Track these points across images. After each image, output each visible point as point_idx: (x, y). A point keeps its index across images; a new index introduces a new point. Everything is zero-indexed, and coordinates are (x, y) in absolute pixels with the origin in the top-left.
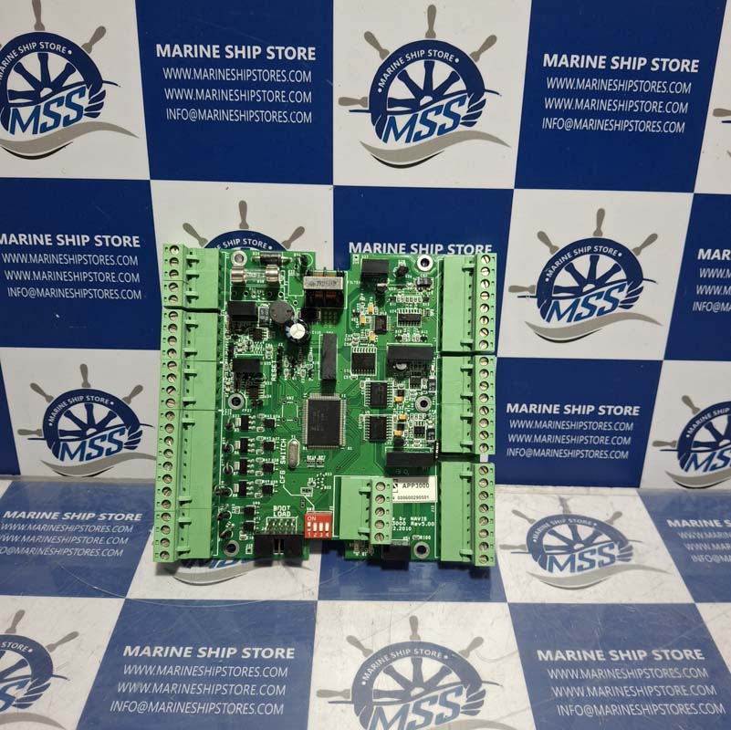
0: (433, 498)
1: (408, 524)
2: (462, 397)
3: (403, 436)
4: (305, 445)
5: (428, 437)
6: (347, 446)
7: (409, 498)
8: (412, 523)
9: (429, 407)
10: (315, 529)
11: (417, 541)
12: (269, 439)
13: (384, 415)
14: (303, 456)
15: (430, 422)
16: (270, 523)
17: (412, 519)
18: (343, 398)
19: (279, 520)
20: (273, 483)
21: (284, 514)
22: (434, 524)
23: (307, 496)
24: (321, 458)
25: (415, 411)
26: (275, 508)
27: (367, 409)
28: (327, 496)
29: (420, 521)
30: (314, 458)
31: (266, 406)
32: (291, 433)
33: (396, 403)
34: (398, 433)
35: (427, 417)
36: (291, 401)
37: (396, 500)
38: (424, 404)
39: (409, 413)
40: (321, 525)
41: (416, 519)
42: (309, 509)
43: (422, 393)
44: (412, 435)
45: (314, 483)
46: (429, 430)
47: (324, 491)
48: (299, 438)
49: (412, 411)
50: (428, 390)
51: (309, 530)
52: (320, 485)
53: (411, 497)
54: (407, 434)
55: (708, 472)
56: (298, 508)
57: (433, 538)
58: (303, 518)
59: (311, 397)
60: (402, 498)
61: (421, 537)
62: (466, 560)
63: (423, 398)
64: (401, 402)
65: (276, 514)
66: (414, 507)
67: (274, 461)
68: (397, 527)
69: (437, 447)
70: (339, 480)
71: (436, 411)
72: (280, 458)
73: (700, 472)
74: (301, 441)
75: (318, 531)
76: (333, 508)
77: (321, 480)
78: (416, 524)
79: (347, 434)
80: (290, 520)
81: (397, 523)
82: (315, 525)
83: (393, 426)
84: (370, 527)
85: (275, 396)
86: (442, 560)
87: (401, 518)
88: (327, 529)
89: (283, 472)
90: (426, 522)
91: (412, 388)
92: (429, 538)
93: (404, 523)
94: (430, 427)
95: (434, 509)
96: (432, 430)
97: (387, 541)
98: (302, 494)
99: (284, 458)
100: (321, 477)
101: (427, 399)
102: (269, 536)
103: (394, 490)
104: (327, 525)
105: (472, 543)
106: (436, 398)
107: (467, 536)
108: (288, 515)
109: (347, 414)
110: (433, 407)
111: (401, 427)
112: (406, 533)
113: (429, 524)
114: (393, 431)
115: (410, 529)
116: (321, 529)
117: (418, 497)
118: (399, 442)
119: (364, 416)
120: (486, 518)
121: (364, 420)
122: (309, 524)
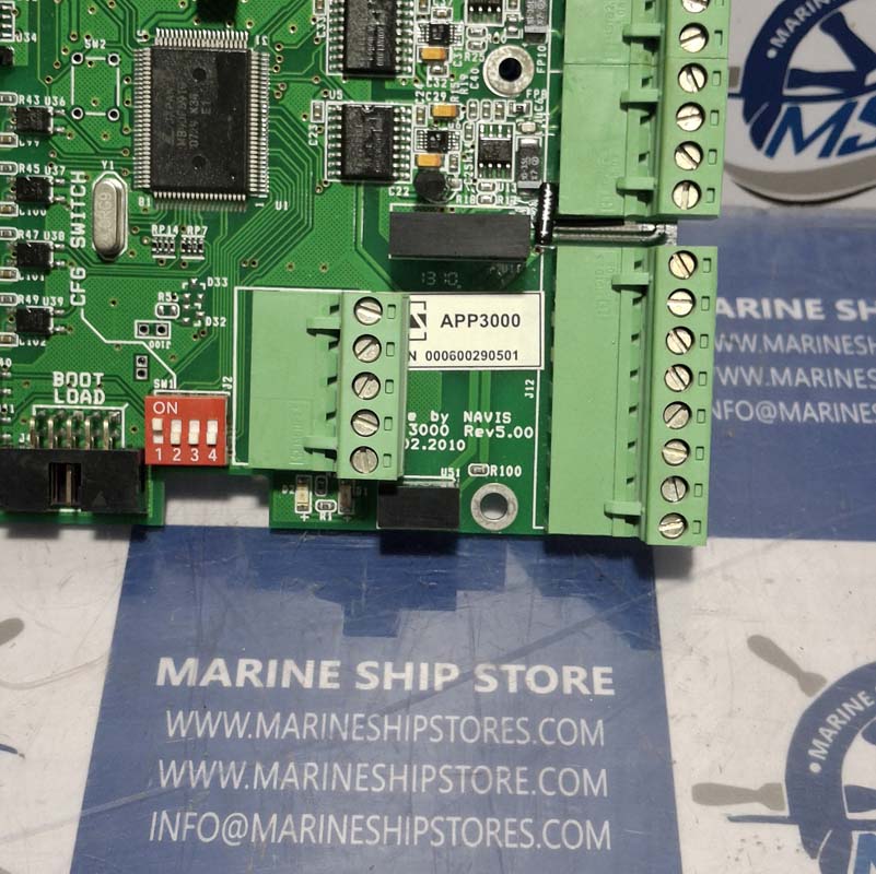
0: (529, 355)
1: (457, 430)
2: (628, 39)
3: (445, 169)
4: (146, 191)
5: (519, 171)
6: (273, 196)
7: (461, 355)
8: (468, 430)
9: (525, 79)
10: (175, 438)
11: (480, 482)
12: (33, 169)
13: (388, 104)
14: (139, 224)
15: (528, 126)
16: (41, 420)
17: (467, 416)
18: (261, 49)
19: (68, 413)
20: (49, 303)
21: (86, 396)
22: (531, 432)
23: (153, 344)
24: (194, 233)
25: (484, 92)
26: (58, 379)
27: (335, 84)
28: (215, 345)
29: (492, 425)
30: (171, 233)
31: (21, 68)
32: (103, 152)
33: (425, 63)
34: (429, 159)
35: (520, 113)
36: (98, 52)
37: (421, 362)
38: (510, 70)
39: (463, 99)
40: (195, 427)
41: (478, 416)
42: (160, 385)
43: (504, 37)
44: (471, 168)
45: (175, 307)
46: (524, 151)
47: (204, 332)
48: (126, 169)
49: (472, 93)
50: (524, 23)
51: (158, 440)
52: (192, 314)
53: (467, 355)
54: (456, 164)
55: (834, 160)
56: (127, 383)
57: (528, 471)
58: (142, 410)
59: (158, 42)
60: (436, 355)
61: (493, 470)
62: (622, 530)
63: (505, 52)
64: (441, 62)
65: (62, 396)
66: (473, 383)
67: (52, 238)
68: (424, 440)
69: (547, 203)
70: (247, 298)
71: (546, 93)
72: (68, 230)
73: (810, 159)
74: (131, 179)
75: (184, 443)
76: (231, 383)
77: (194, 299)
78: (479, 433)
79: (272, 161)
80: (104, 415)
81: (423, 430)
82: (176, 427)
83: (413, 139)
84: (336, 432)
85: (48, 38)
86: (552, 530)
87: (434, 416)
88: (211, 438)
89: (76, 273)
90: (509, 429)
91: (475, 16)
92: (518, 471)
93: (445, 430)
94: (528, 141)
95: (533, 390)
96: (535, 150)
97: (387, 472)
98: (138, 339)
99: (80, 228)
100: (194, 290)
101: (520, 54)
102: (38, 453)
103: (414, 333)
104: (213, 428)
105: (640, 481)
106: (545, 49)
107: (627, 462)
108: (98, 402)
109: (273, 101)
110: (538, 81)
111: (438, 142)
112: (448, 458)
113: (518, 432)
114: (416, 155)
115: (461, 445)
116: (193, 439)
117: (485, 355)
118: (431, 186)
119: (327, 106)
120: (685, 406)
121: (326, 119)
122: (157, 424)
